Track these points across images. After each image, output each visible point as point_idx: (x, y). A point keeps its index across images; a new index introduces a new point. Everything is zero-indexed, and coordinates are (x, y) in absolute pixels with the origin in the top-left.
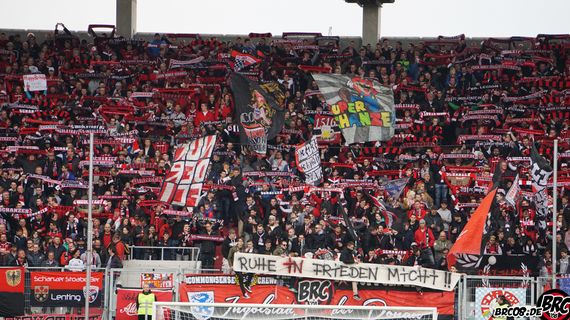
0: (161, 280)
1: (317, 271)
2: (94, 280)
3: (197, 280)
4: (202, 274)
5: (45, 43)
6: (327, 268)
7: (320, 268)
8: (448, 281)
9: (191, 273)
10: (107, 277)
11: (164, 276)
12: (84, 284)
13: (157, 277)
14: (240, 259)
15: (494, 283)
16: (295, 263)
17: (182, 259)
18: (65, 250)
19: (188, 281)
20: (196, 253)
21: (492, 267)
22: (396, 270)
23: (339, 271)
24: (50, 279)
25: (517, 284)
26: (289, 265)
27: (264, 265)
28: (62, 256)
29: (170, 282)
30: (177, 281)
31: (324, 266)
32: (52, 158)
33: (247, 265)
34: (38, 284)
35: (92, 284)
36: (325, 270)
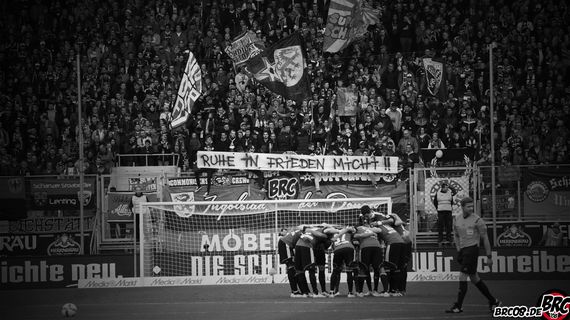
0: (146, 184)
1: (271, 164)
2: (87, 185)
3: (179, 182)
4: (182, 177)
6: (279, 161)
7: (273, 161)
8: (387, 164)
9: (173, 176)
10: (98, 183)
11: (149, 179)
12: (78, 189)
13: (142, 180)
14: (202, 157)
15: (440, 174)
16: (251, 158)
17: (163, 164)
19: (170, 183)
20: (176, 159)
21: (439, 159)
22: (341, 159)
23: (290, 163)
24: (48, 186)
25: (461, 173)
26: (247, 159)
27: (224, 161)
29: (154, 185)
30: (160, 183)
31: (277, 160)
33: (209, 162)
34: (38, 190)
35: (85, 189)
36: (278, 163)
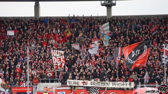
1: (92, 84)
3: (60, 88)
4: (62, 87)
5: (14, 20)
6: (94, 83)
8: (130, 85)
9: (58, 86)
10: (33, 88)
11: (50, 87)
12: (27, 90)
13: (48, 88)
14: (69, 82)
16: (85, 82)
17: (56, 82)
18: (21, 81)
19: (57, 89)
22: (115, 83)
23: (98, 84)
24: (17, 89)
25: (155, 87)
26: (83, 83)
27: (76, 83)
28: (20, 83)
29: (52, 89)
30: (54, 89)
32: (17, 54)
33: (71, 83)
34: (13, 91)
35: (29, 90)
36: (94, 84)
